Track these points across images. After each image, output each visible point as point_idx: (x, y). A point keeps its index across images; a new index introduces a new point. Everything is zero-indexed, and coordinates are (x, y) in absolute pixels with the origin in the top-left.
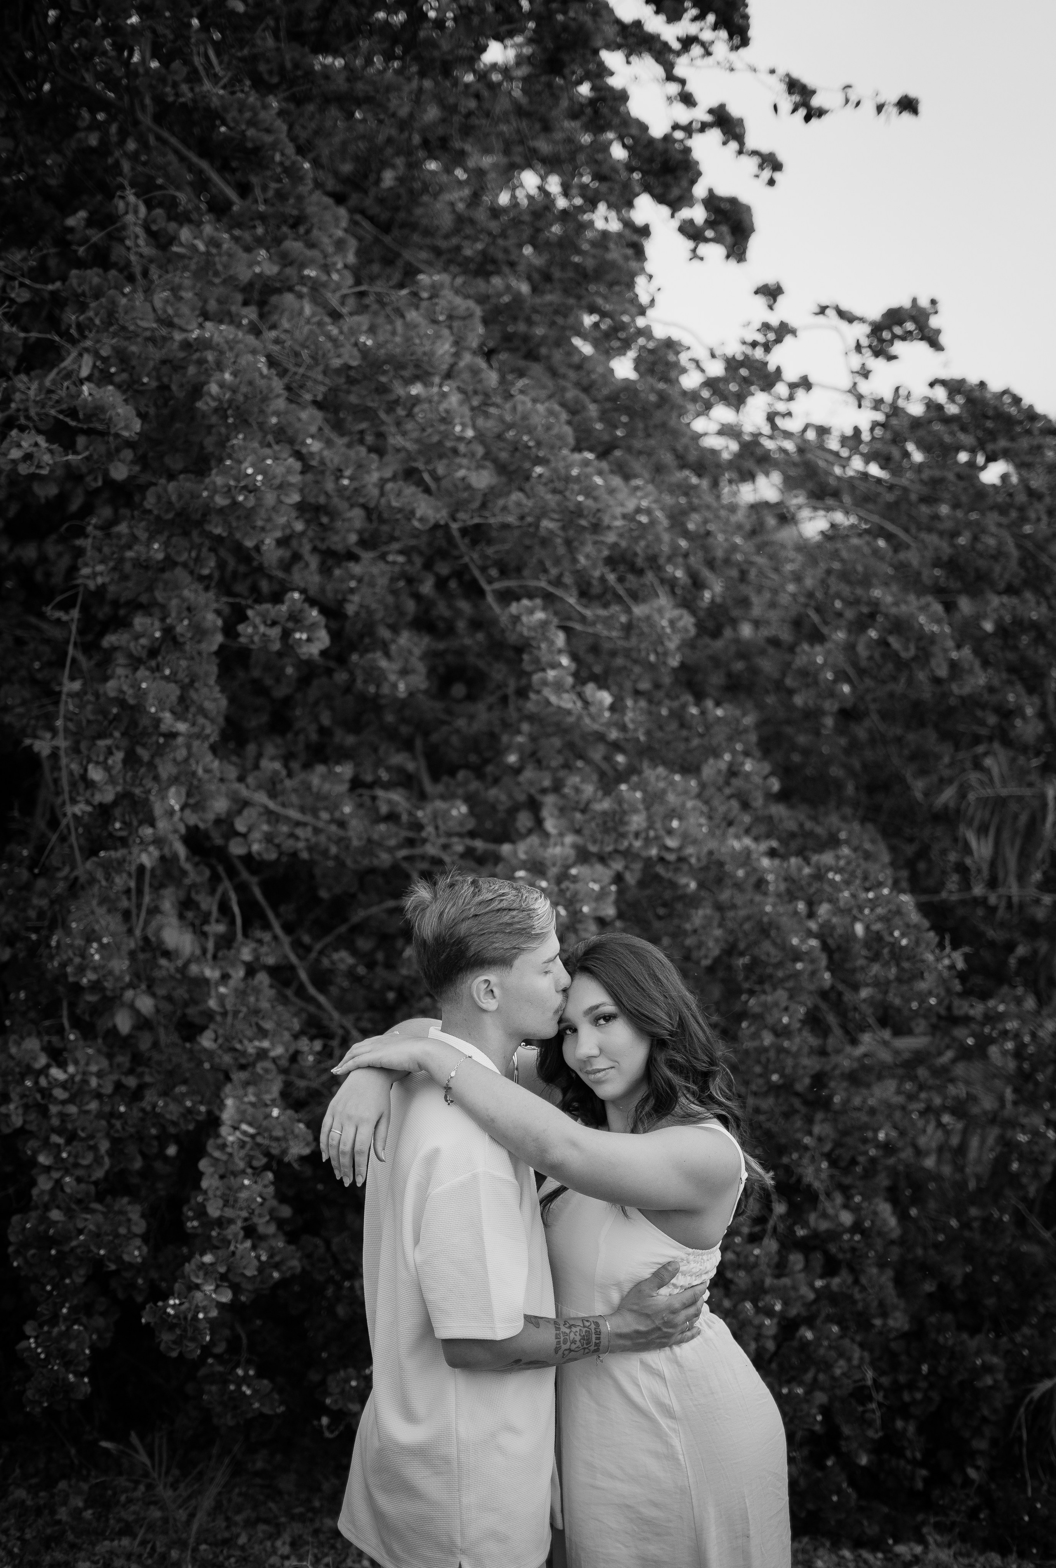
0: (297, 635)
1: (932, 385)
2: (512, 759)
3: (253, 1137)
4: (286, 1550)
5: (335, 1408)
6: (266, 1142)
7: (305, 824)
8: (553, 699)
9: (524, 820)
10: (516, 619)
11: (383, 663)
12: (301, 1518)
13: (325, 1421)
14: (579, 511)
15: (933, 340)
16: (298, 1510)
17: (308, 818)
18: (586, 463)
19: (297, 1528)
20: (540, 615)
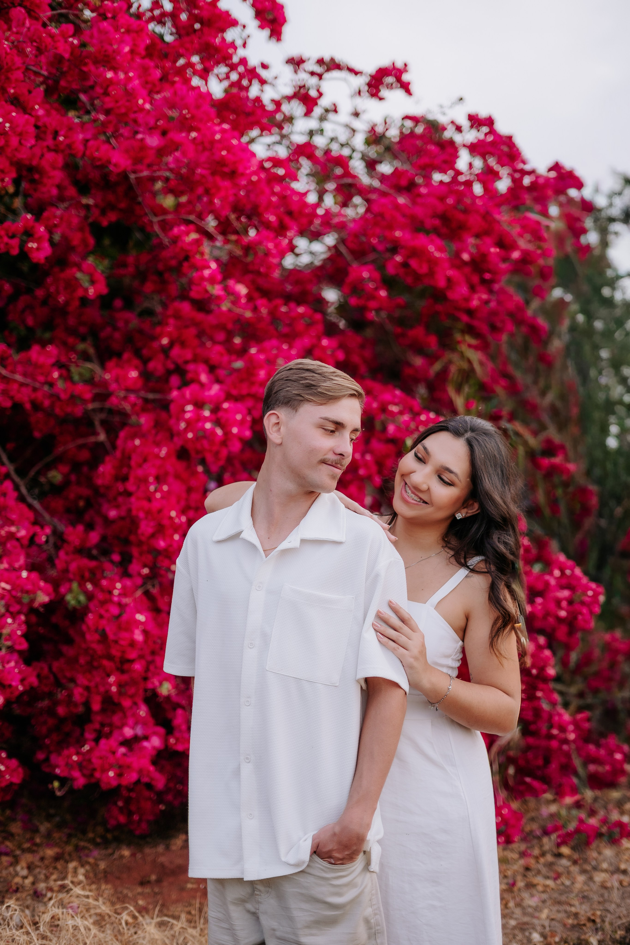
0: (30, 245)
1: (403, 119)
2: (165, 341)
3: (8, 591)
4: (25, 872)
5: (62, 775)
6: (19, 594)
7: (26, 385)
8: (210, 288)
9: (175, 380)
10: (175, 240)
11: (79, 275)
12: (30, 851)
13: (56, 784)
14: (222, 162)
15: (406, 87)
16: (27, 845)
17: (28, 381)
18: (223, 131)
19: (28, 857)
20: (194, 236)
